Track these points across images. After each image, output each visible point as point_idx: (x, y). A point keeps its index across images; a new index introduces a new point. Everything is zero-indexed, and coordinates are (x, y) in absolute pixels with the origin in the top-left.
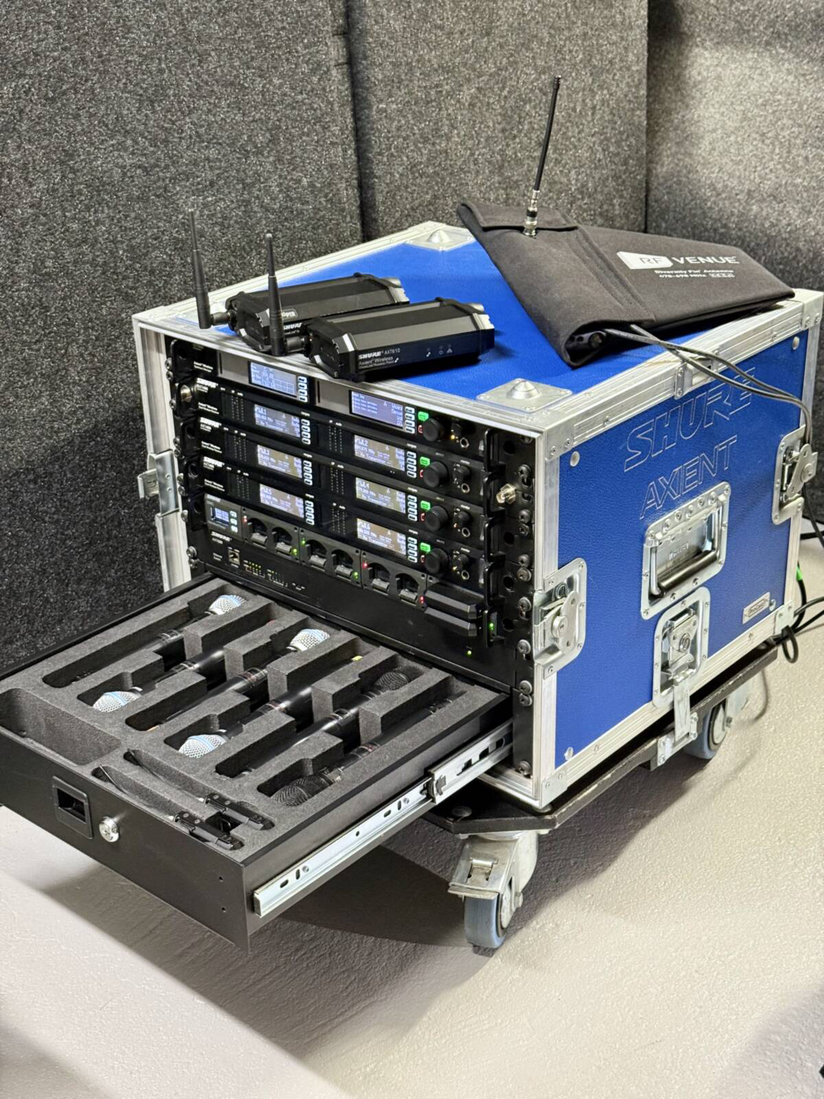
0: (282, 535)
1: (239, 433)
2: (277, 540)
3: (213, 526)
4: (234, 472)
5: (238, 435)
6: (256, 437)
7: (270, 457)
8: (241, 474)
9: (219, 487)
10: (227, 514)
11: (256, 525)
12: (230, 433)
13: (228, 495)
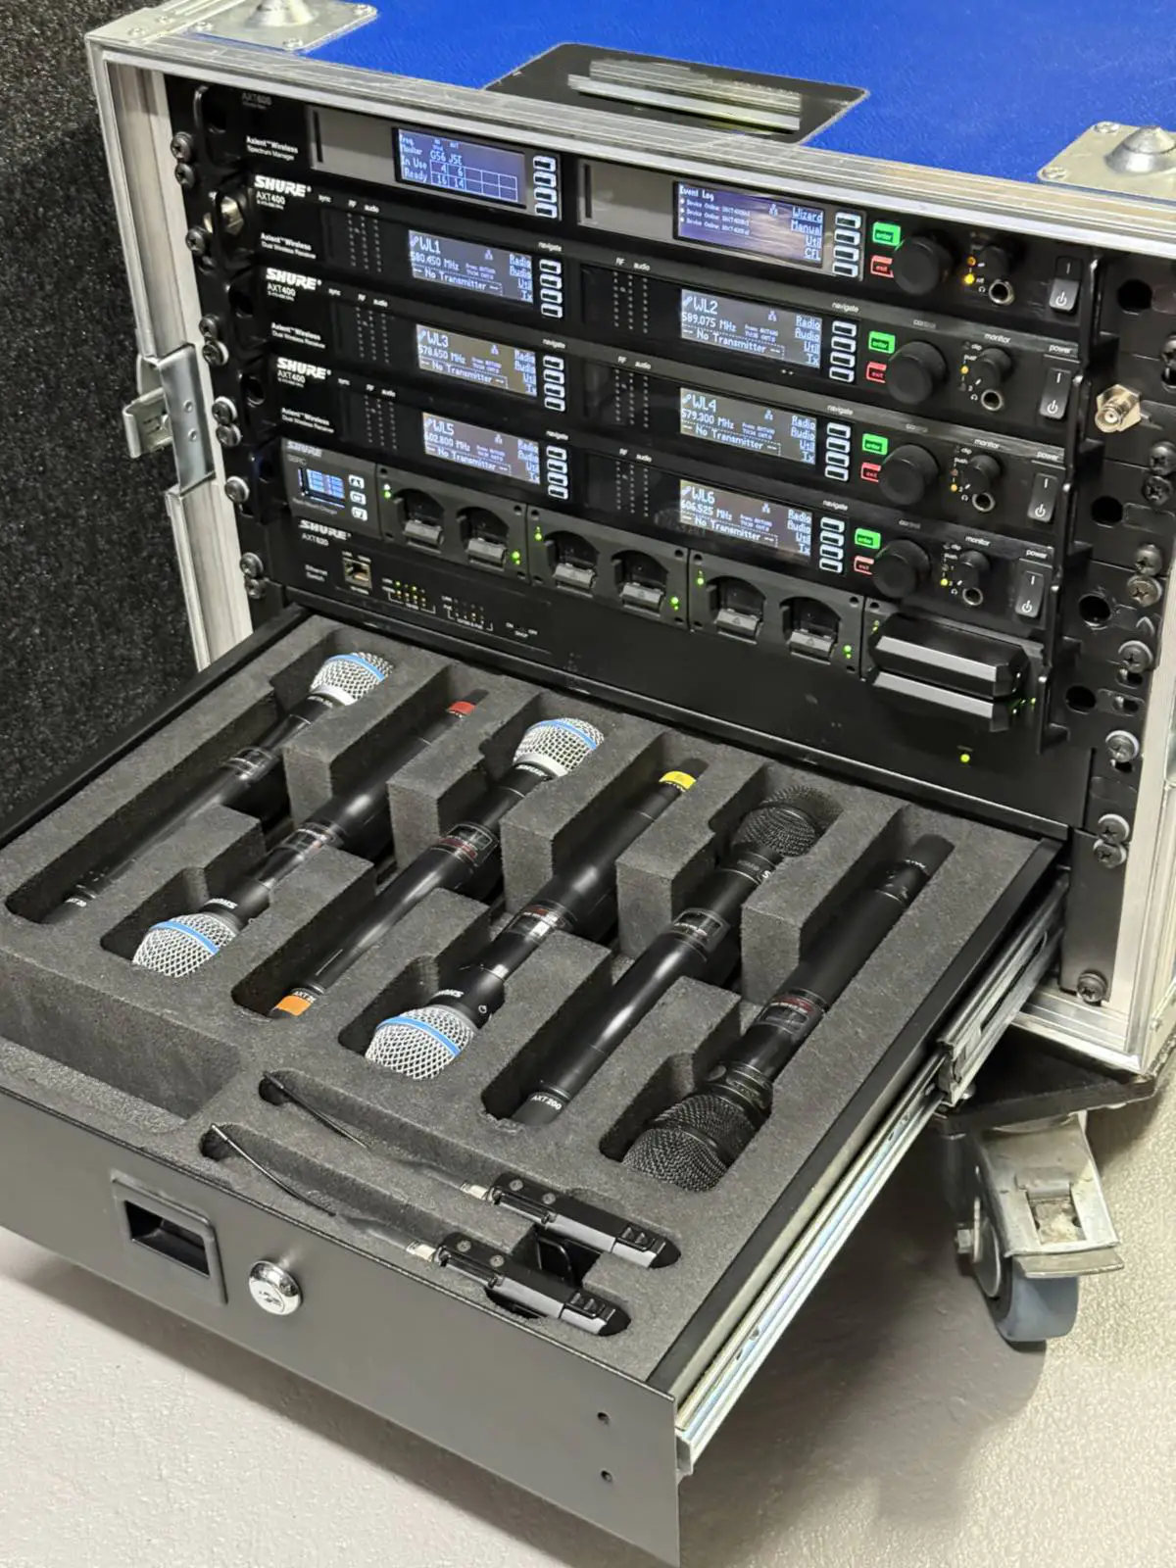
0: (477, 521)
1: (369, 300)
2: (468, 533)
3: (304, 508)
4: (357, 389)
5: (367, 306)
6: (412, 307)
7: (449, 350)
8: (376, 394)
9: (321, 424)
10: (338, 481)
11: (412, 503)
12: (347, 301)
13: (343, 439)
